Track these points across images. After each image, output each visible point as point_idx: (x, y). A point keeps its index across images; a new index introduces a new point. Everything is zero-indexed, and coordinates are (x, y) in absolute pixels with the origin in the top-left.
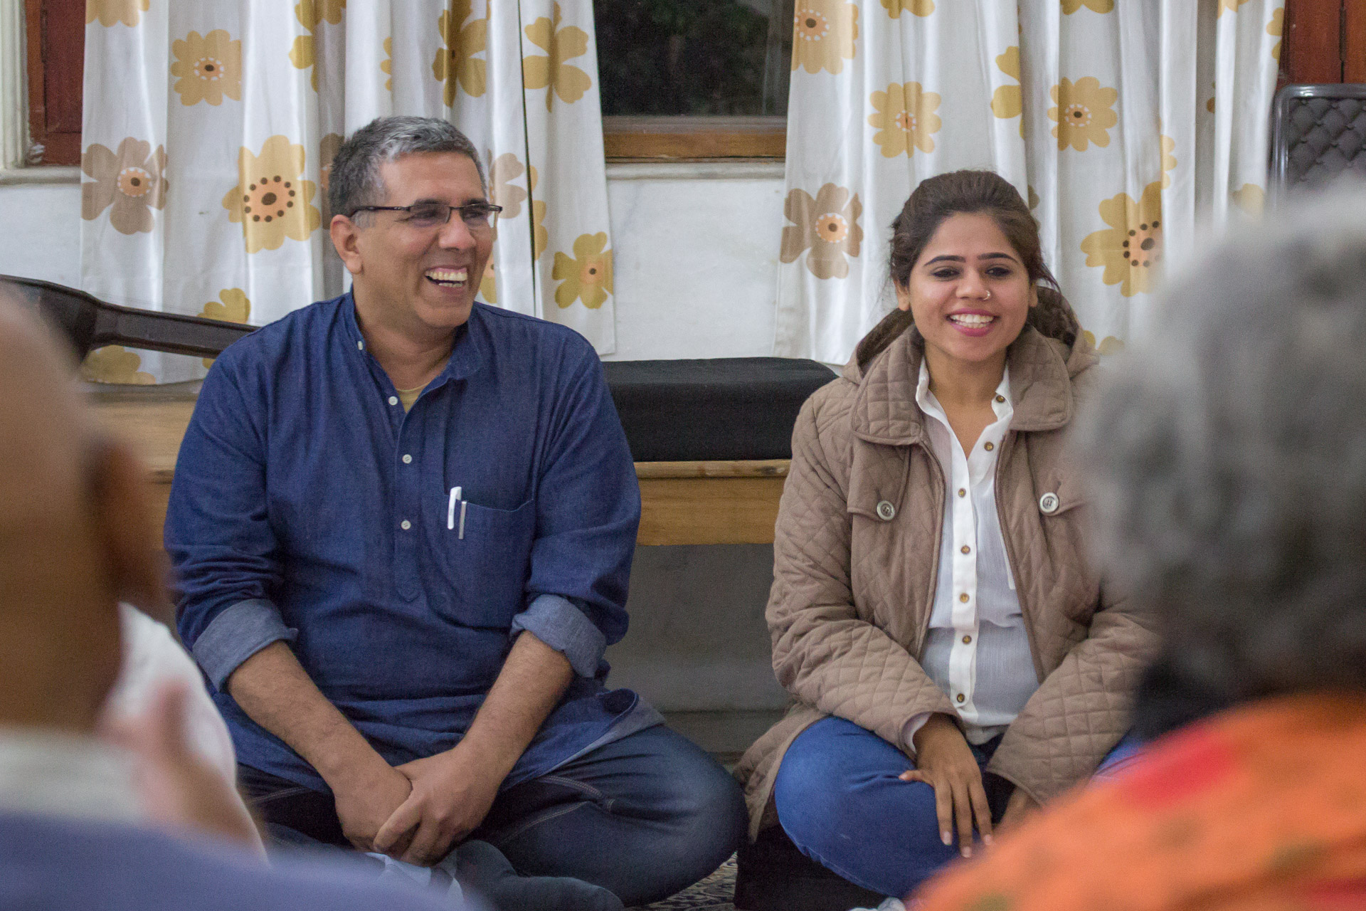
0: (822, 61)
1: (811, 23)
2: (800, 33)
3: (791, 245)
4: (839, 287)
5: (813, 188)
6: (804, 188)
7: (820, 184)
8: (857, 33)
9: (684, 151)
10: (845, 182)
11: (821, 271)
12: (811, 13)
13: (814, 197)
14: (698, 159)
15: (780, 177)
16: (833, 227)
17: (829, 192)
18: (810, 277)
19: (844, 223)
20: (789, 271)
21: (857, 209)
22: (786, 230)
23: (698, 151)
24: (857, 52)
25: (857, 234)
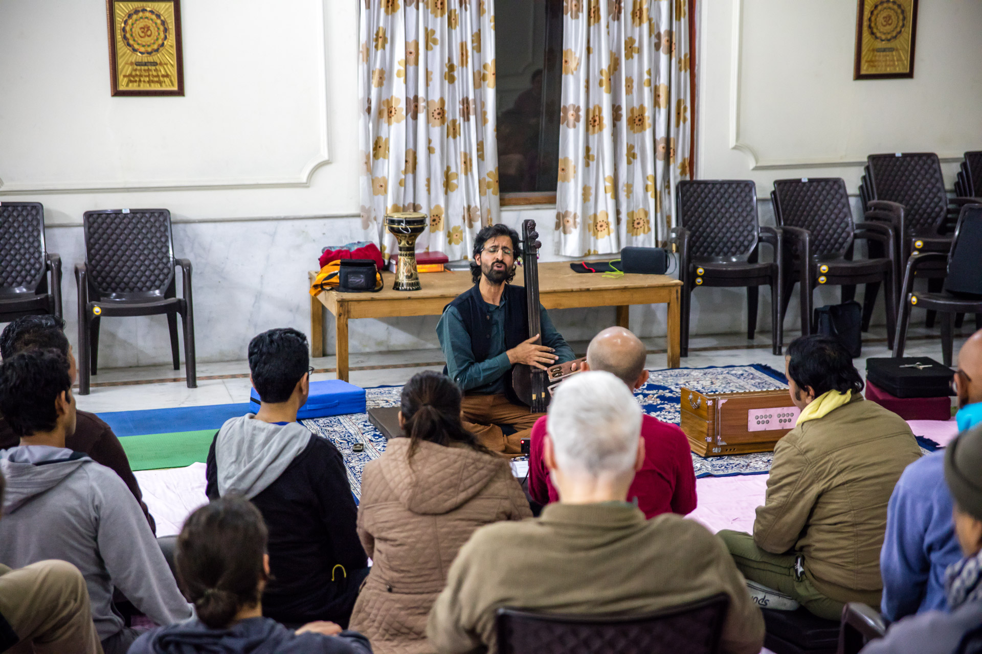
0: (565, 179)
1: (563, 170)
2: (560, 172)
3: (558, 226)
4: (569, 236)
5: (563, 212)
6: (561, 211)
7: (565, 210)
8: (575, 172)
9: (527, 202)
10: (571, 209)
11: (565, 233)
12: (563, 167)
13: (563, 213)
14: (531, 204)
15: (555, 208)
16: (568, 221)
17: (567, 212)
18: (562, 234)
19: (571, 220)
20: (557, 233)
21: (575, 216)
22: (556, 223)
23: (531, 201)
24: (576, 178)
25: (575, 222)
